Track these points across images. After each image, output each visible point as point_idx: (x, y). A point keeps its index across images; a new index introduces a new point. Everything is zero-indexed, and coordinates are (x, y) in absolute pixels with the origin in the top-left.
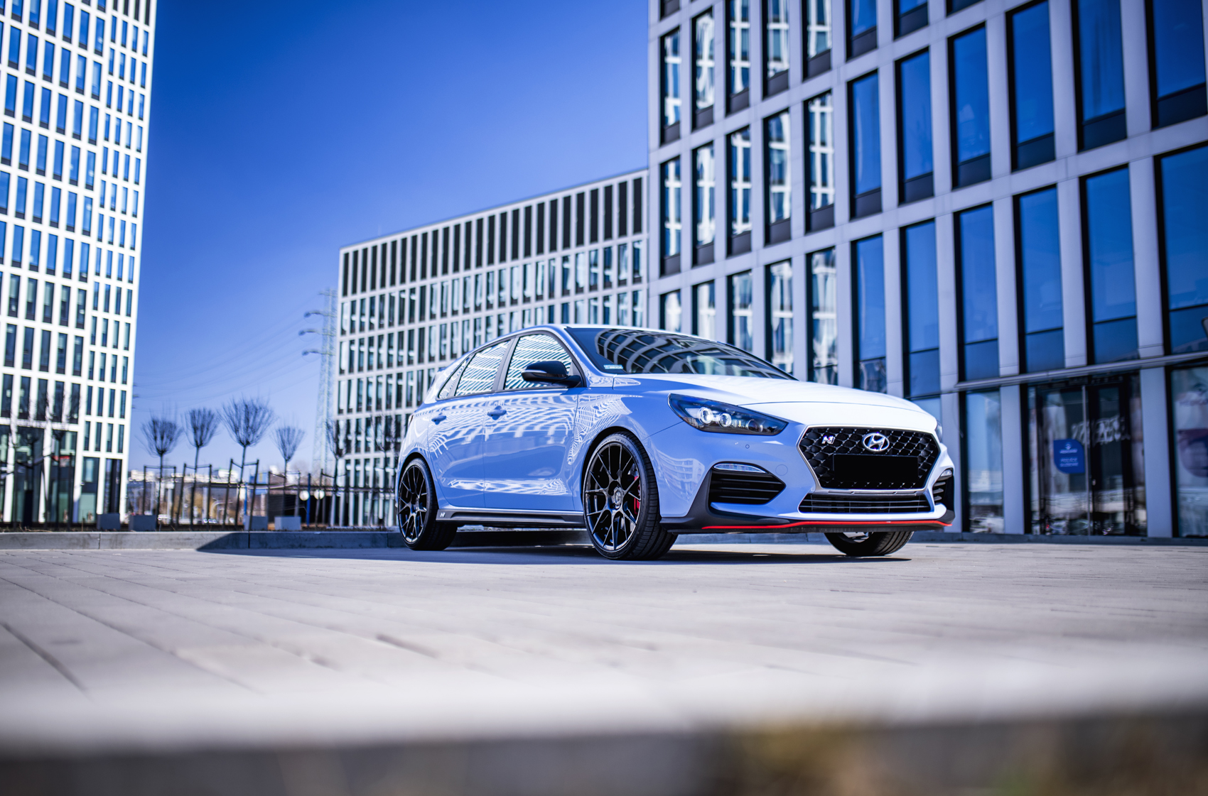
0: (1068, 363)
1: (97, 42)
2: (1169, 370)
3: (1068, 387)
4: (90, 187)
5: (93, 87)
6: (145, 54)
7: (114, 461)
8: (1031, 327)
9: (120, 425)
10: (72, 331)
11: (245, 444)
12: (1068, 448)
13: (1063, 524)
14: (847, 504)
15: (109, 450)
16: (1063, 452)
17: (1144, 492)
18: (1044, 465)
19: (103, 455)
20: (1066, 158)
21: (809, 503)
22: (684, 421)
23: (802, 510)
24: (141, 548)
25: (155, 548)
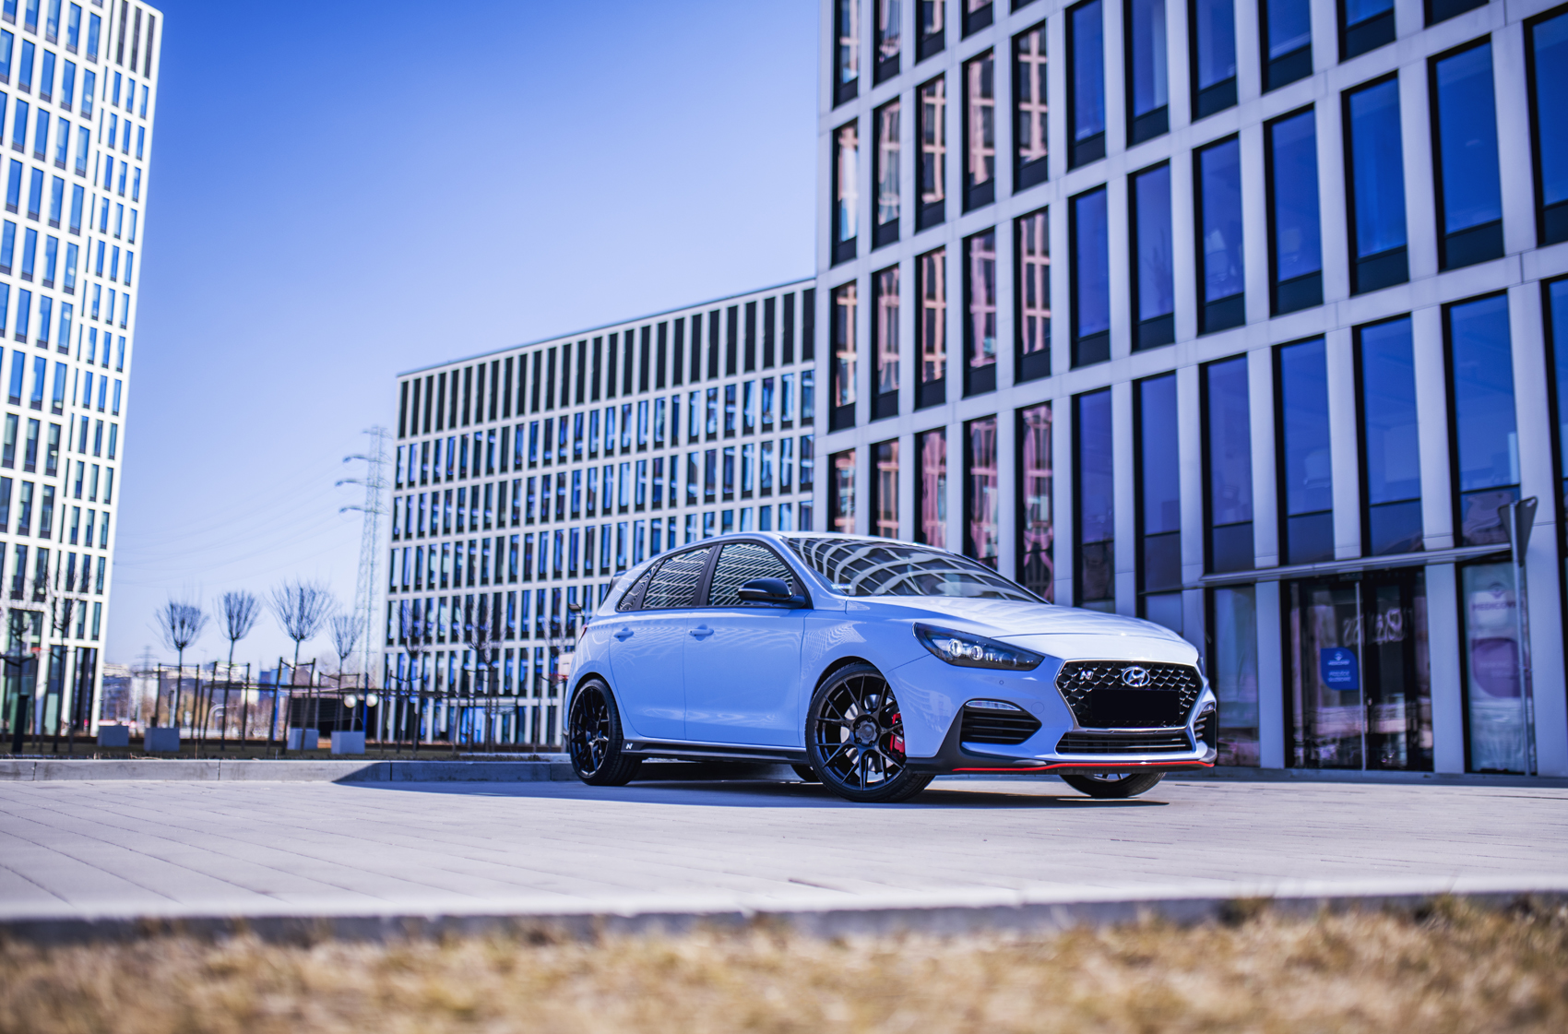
0: (1339, 553)
1: (84, 102)
2: (1460, 566)
3: (1337, 584)
4: (69, 290)
5: (78, 159)
6: (143, 116)
7: (86, 651)
8: (1293, 509)
9: (96, 603)
10: (40, 478)
11: (299, 637)
12: (1339, 658)
13: (1332, 748)
14: (1105, 744)
15: (80, 636)
16: (1332, 663)
17: (1430, 706)
18: (1308, 680)
19: (72, 642)
20: (1336, 302)
21: (1066, 744)
22: (932, 653)
23: (1060, 751)
24: (267, 779)
25: (283, 779)
